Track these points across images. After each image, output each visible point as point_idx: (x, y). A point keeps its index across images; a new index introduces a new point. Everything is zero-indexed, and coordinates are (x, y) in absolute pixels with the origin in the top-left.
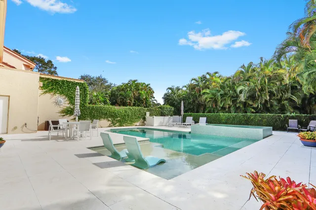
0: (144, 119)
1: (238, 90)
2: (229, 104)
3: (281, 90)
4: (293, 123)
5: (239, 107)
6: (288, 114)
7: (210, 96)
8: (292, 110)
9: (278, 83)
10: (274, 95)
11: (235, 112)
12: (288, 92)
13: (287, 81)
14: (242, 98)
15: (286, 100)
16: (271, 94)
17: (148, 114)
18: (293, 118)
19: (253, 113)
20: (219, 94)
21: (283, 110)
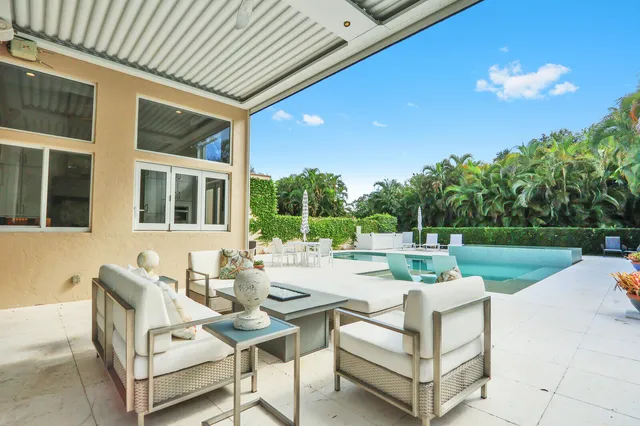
0: (354, 237)
1: (515, 187)
2: (498, 212)
3: (591, 188)
4: (612, 242)
5: (517, 216)
6: (603, 227)
7: (463, 197)
8: (609, 221)
9: (583, 175)
10: (578, 195)
11: (511, 225)
12: (602, 191)
13: (600, 171)
14: (523, 200)
15: (598, 203)
16: (573, 194)
17: (359, 228)
18: (611, 233)
19: (542, 225)
20: (480, 194)
21: (593, 220)
